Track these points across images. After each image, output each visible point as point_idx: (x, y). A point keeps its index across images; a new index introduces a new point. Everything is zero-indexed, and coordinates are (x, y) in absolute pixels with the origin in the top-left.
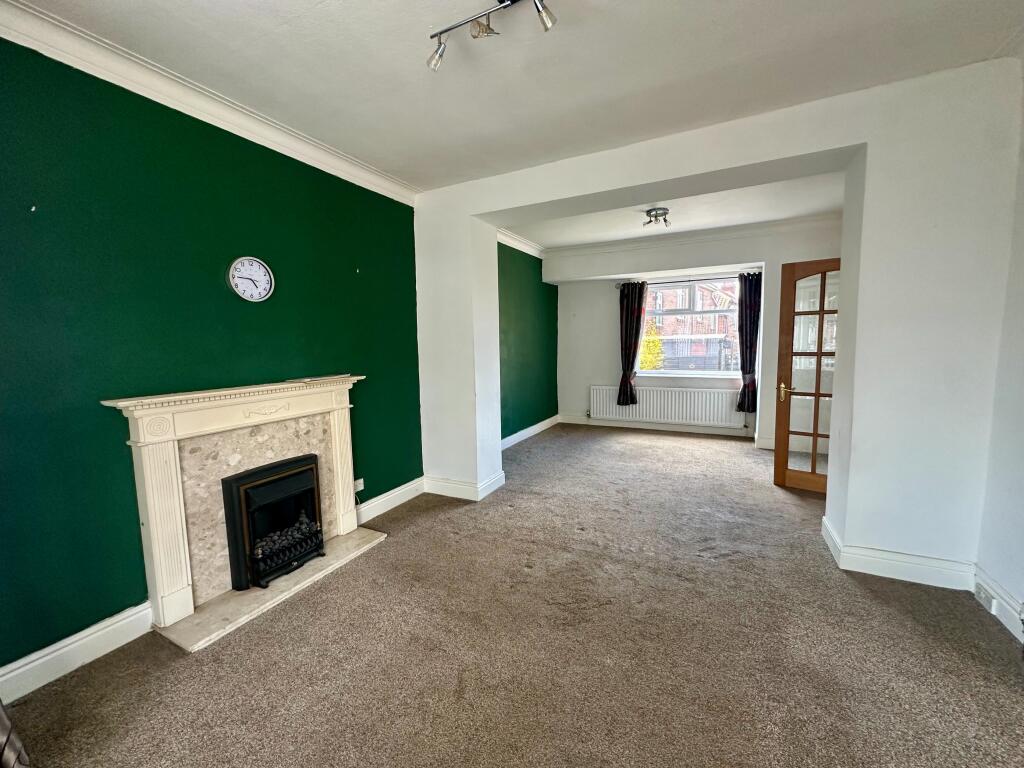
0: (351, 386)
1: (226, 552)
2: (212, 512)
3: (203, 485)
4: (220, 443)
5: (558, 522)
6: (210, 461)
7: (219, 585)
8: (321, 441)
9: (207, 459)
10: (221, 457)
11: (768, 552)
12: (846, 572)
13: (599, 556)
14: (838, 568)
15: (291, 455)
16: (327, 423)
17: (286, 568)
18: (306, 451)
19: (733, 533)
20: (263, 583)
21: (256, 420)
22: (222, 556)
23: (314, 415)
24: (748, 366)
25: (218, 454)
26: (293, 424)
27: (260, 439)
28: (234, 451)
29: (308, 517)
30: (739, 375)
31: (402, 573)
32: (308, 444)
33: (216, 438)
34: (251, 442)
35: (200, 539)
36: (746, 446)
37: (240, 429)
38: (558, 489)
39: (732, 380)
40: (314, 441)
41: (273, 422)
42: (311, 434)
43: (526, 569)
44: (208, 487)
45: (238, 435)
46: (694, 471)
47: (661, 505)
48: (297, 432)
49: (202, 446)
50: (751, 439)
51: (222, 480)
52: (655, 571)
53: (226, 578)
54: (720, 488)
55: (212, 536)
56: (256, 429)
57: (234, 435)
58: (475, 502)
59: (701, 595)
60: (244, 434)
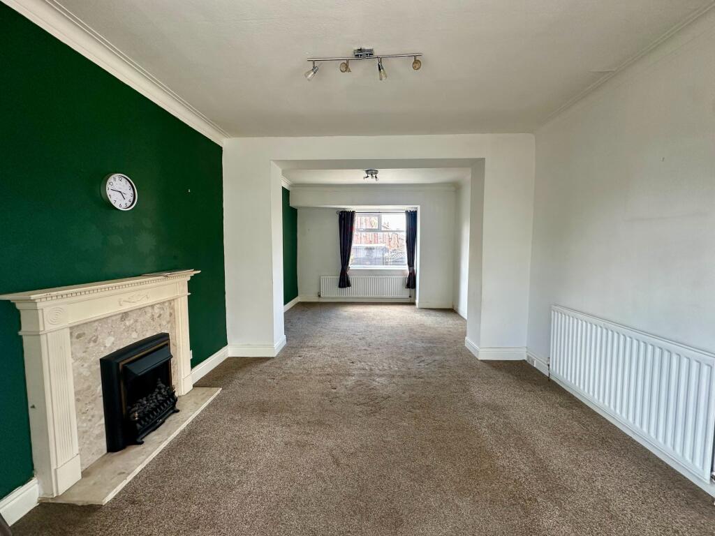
0: (189, 279)
1: (103, 421)
2: (92, 388)
3: (86, 365)
4: (99, 328)
5: (336, 360)
6: (92, 344)
7: (97, 451)
8: (168, 322)
9: (89, 342)
10: (100, 340)
11: (448, 358)
12: (482, 361)
13: (370, 375)
14: (477, 359)
15: (148, 335)
16: (173, 308)
17: (154, 426)
18: (159, 331)
19: (429, 351)
20: (139, 440)
21: (126, 307)
22: (100, 425)
23: (164, 303)
24: (411, 263)
25: (97, 337)
26: (150, 310)
27: (128, 323)
28: (109, 334)
29: (163, 383)
30: (406, 268)
31: (250, 410)
32: (160, 325)
33: (96, 324)
34: (122, 326)
35: (83, 413)
36: (412, 307)
37: (115, 315)
38: (323, 342)
39: (403, 271)
40: (164, 323)
41: (136, 309)
42: (162, 316)
43: (333, 390)
44: (90, 367)
45: (112, 321)
46: (394, 323)
47: (387, 343)
48: (153, 315)
49: (86, 332)
50: (414, 304)
51: (101, 360)
52: (403, 377)
53: (103, 444)
54: (411, 330)
55: (92, 409)
56: (125, 315)
57: (109, 321)
58: (273, 358)
59: (430, 383)
60: (116, 320)
